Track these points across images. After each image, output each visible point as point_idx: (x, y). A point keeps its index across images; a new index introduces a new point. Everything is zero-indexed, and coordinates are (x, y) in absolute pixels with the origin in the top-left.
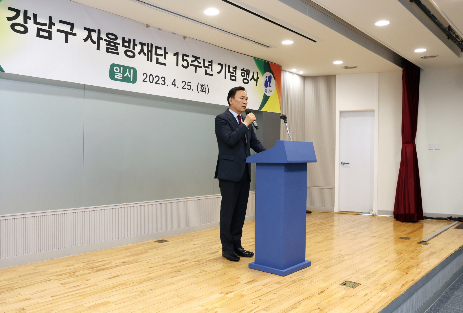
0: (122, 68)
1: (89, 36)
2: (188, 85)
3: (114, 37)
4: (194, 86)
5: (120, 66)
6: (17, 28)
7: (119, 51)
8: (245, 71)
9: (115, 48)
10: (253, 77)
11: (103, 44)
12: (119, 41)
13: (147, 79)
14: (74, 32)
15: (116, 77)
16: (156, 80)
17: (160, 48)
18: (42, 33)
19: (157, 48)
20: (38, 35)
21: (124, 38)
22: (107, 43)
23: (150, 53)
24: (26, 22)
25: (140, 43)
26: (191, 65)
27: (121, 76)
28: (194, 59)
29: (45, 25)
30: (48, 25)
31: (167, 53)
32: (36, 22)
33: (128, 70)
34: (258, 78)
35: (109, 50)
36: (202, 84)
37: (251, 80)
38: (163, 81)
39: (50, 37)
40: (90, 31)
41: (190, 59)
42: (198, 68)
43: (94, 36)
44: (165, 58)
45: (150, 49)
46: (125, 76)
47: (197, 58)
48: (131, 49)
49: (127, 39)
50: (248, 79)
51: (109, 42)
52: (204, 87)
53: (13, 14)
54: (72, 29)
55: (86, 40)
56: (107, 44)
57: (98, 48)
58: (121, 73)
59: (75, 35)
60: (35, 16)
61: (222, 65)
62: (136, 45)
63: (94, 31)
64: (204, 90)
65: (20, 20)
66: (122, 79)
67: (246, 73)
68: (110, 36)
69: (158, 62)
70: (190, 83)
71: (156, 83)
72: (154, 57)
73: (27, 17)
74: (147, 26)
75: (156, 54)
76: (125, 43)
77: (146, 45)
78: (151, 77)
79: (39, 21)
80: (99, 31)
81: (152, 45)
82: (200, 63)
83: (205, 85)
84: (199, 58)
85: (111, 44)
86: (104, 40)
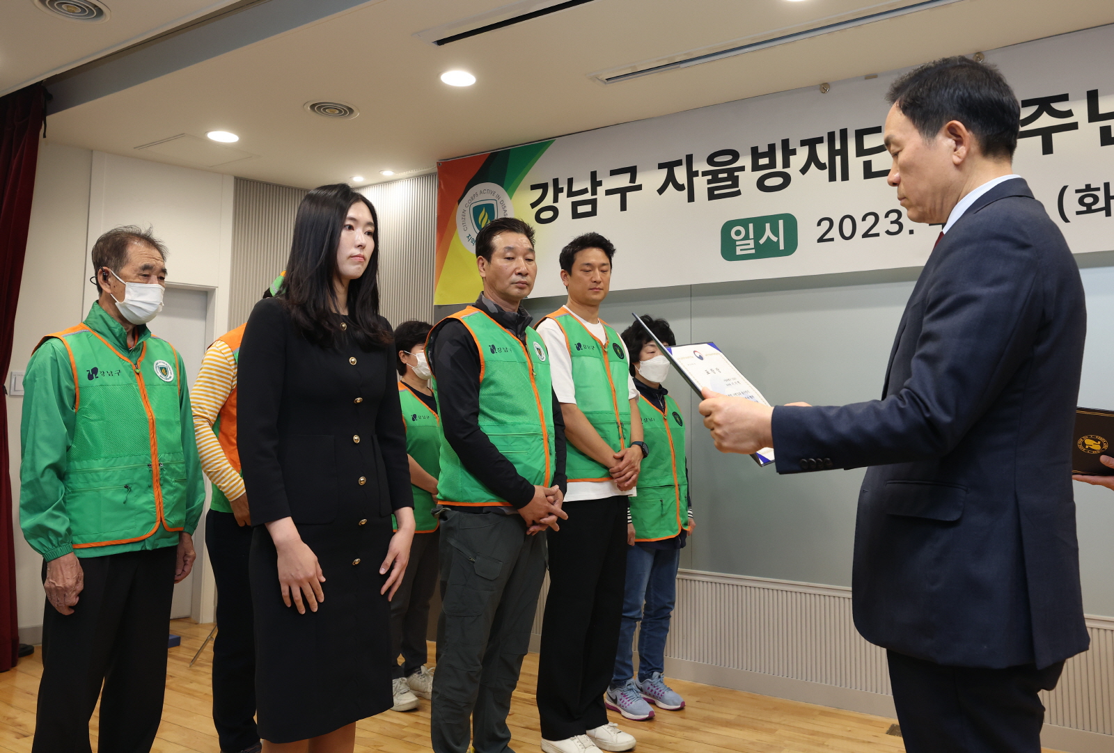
0: (751, 226)
1: (671, 178)
3: (729, 158)
5: (744, 223)
6: (545, 215)
7: (742, 186)
9: (730, 183)
11: (701, 184)
12: (745, 161)
13: (835, 233)
14: (637, 183)
15: (739, 252)
16: (862, 227)
18: (581, 209)
19: (861, 134)
20: (576, 215)
21: (754, 150)
22: (710, 177)
23: (838, 159)
24: (556, 200)
25: (803, 143)
27: (752, 246)
28: (1032, 110)
29: (585, 191)
30: (590, 189)
32: (570, 194)
33: (768, 225)
35: (716, 192)
36: (1088, 186)
38: (892, 222)
39: (593, 213)
40: (670, 166)
42: (1055, 136)
43: (681, 174)
45: (838, 146)
46: (762, 242)
47: (1045, 104)
48: (779, 167)
49: (763, 148)
51: (715, 174)
52: (1100, 194)
53: (539, 192)
54: (633, 180)
55: (661, 191)
56: (709, 182)
57: (691, 198)
58: (749, 239)
59: (639, 188)
62: (794, 152)
63: (679, 163)
64: (1101, 205)
65: (548, 201)
66: (753, 251)
68: (717, 159)
69: (868, 173)
71: (866, 235)
72: (856, 164)
73: (558, 190)
74: (824, 87)
75: (861, 152)
76: (760, 160)
77: (826, 139)
78: (848, 222)
79: (575, 189)
80: (690, 159)
81: (844, 133)
82: (1069, 114)
83: (1107, 185)
84: (1064, 98)
85: (720, 176)
86: (700, 174)
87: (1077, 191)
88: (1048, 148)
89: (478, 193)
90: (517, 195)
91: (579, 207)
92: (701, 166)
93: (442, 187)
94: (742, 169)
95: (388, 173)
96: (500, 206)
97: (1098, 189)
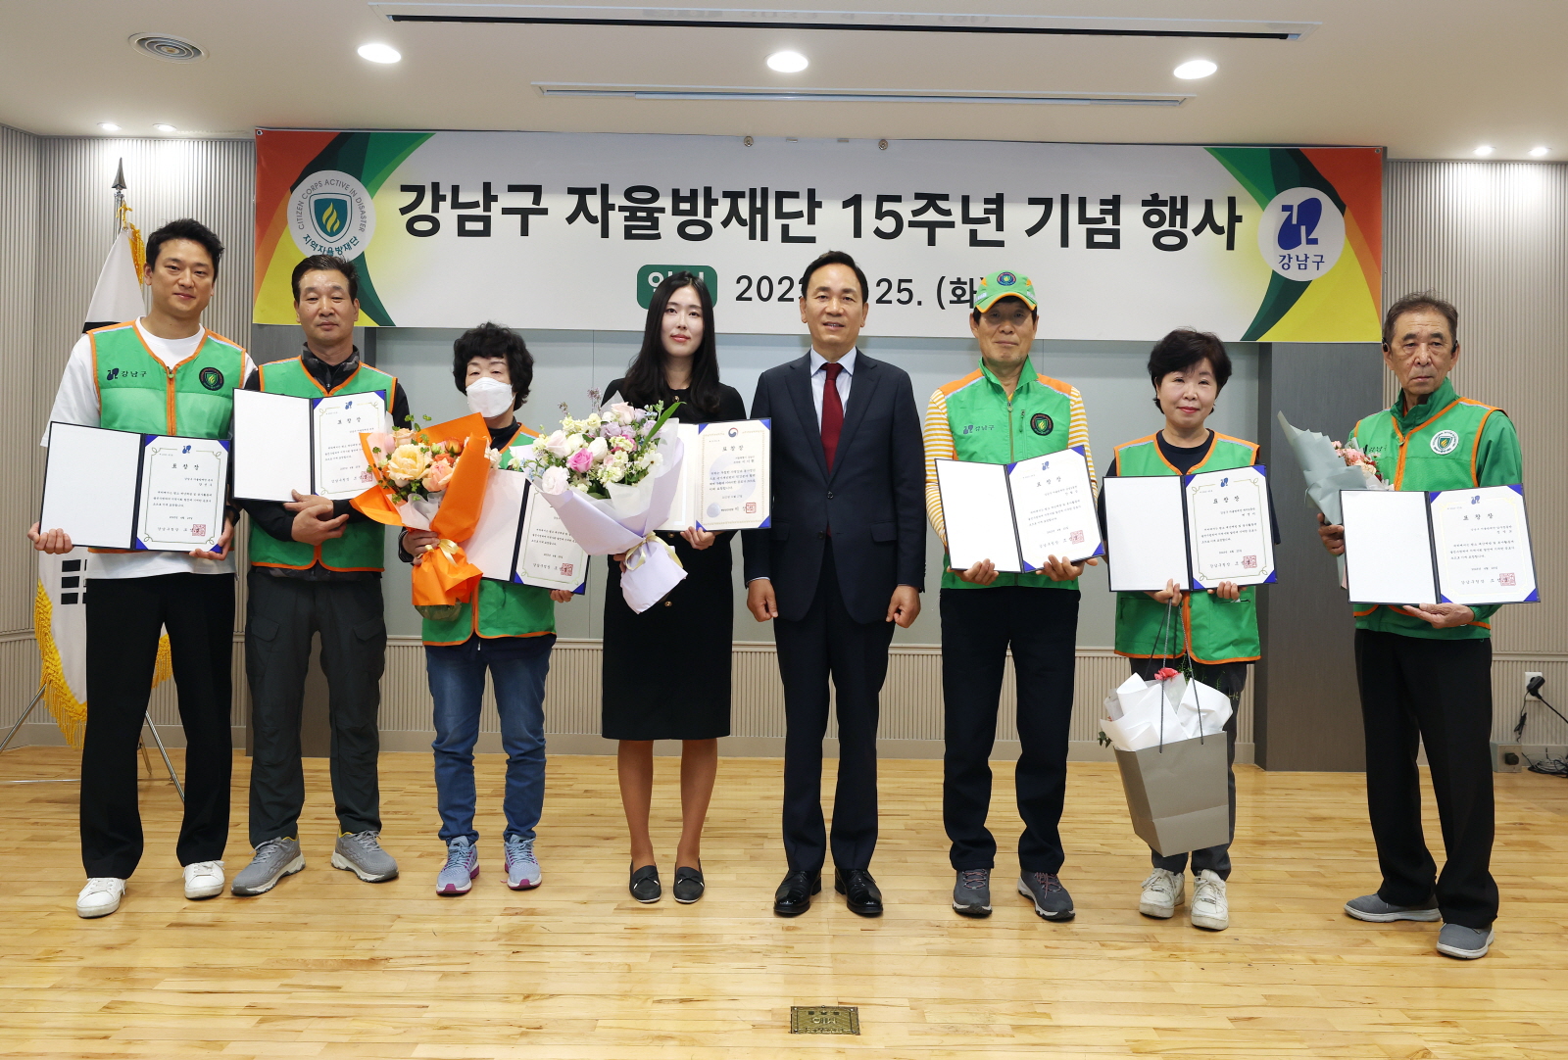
0: (670, 274)
1: (582, 207)
2: (900, 291)
3: (648, 196)
4: (924, 290)
5: (663, 269)
6: (420, 226)
7: (661, 230)
8: (1164, 203)
9: (649, 224)
10: (1208, 219)
11: (617, 220)
12: (665, 202)
13: (752, 293)
14: (542, 206)
16: (779, 290)
17: (795, 195)
18: (470, 226)
19: (781, 196)
20: (462, 232)
21: (676, 193)
22: (627, 214)
23: (758, 217)
24: (435, 209)
25: (726, 194)
26: (912, 224)
28: (923, 203)
29: (475, 205)
30: (481, 203)
31: (819, 204)
32: (456, 205)
34: (1234, 219)
35: (634, 232)
36: (959, 279)
37: (1197, 231)
39: (486, 232)
40: (582, 193)
41: (905, 209)
42: (937, 230)
43: (594, 204)
44: (811, 221)
45: (759, 204)
47: (932, 200)
48: (700, 216)
49: (685, 193)
50: (1183, 230)
51: (633, 211)
52: (967, 288)
53: (412, 196)
54: (537, 201)
55: (571, 219)
56: (627, 219)
57: (605, 234)
59: (544, 212)
60: (455, 190)
61: (1047, 203)
62: (716, 202)
63: (593, 191)
64: (967, 297)
65: (425, 208)
67: (1166, 210)
68: (636, 195)
69: (786, 237)
70: (910, 281)
71: (781, 299)
72: (775, 226)
73: (438, 198)
74: (748, 141)
75: (780, 215)
76: (681, 204)
77: (747, 194)
78: (765, 283)
79: (462, 199)
80: (605, 189)
81: (765, 191)
82: (948, 213)
83: (971, 280)
84: (945, 197)
85: (639, 214)
86: (617, 208)
87: (952, 283)
88: (932, 241)
89: (323, 183)
90: (379, 194)
91: (467, 223)
92: (617, 199)
93: (263, 163)
94: (662, 210)
95: (165, 129)
96: (355, 205)
97: (965, 283)
